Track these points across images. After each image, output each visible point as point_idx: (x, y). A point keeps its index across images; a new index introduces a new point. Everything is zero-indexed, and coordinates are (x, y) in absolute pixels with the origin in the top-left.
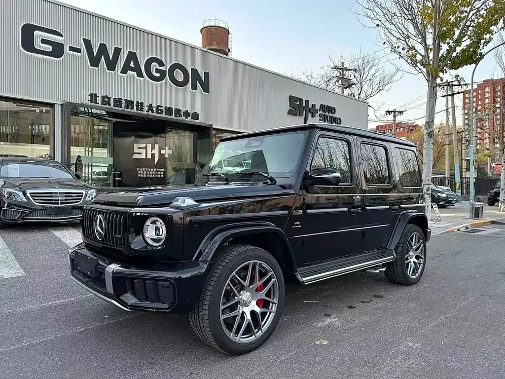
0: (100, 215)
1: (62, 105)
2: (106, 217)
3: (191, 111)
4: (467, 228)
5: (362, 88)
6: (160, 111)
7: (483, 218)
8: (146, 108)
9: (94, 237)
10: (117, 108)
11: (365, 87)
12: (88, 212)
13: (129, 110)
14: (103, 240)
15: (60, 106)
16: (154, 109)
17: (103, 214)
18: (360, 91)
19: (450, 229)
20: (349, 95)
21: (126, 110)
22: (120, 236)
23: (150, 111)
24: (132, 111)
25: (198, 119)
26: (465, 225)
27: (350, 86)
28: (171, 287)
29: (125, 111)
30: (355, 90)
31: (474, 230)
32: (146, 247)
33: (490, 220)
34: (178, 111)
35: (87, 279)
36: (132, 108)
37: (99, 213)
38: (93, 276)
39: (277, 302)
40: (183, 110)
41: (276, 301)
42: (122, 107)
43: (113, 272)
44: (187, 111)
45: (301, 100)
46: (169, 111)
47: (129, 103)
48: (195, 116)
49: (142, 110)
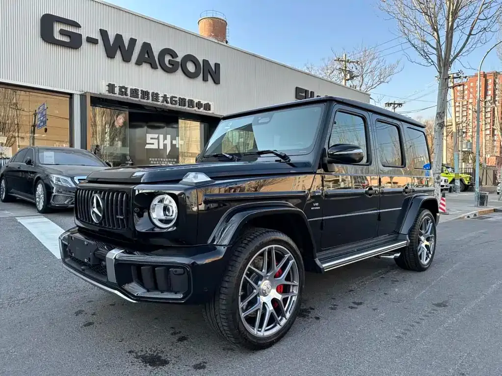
0: (97, 195)
1: (81, 95)
2: (104, 196)
3: (203, 102)
4: (475, 215)
5: (363, 80)
6: (174, 102)
7: (488, 206)
8: (161, 99)
9: (89, 220)
10: (134, 99)
11: (366, 80)
12: (82, 192)
13: (145, 101)
14: (100, 223)
15: (79, 97)
16: (169, 100)
17: (100, 193)
18: (361, 83)
19: (461, 216)
20: (351, 86)
21: (142, 100)
22: (122, 217)
23: (165, 102)
24: (148, 101)
25: (209, 110)
26: (473, 212)
27: (352, 78)
28: (186, 274)
29: (141, 102)
30: (356, 82)
31: (481, 217)
32: (153, 229)
33: (493, 209)
34: (191, 102)
35: (82, 267)
36: (148, 99)
37: (96, 193)
38: (91, 263)
39: (298, 284)
40: (196, 101)
41: (296, 283)
42: (138, 98)
43: (115, 258)
44: (199, 102)
45: (306, 91)
46: (182, 101)
47: (145, 94)
48: (207, 107)
49: (157, 100)
